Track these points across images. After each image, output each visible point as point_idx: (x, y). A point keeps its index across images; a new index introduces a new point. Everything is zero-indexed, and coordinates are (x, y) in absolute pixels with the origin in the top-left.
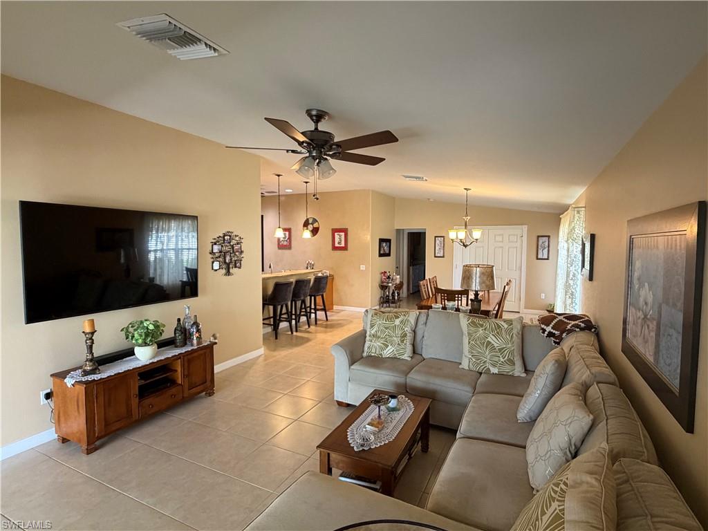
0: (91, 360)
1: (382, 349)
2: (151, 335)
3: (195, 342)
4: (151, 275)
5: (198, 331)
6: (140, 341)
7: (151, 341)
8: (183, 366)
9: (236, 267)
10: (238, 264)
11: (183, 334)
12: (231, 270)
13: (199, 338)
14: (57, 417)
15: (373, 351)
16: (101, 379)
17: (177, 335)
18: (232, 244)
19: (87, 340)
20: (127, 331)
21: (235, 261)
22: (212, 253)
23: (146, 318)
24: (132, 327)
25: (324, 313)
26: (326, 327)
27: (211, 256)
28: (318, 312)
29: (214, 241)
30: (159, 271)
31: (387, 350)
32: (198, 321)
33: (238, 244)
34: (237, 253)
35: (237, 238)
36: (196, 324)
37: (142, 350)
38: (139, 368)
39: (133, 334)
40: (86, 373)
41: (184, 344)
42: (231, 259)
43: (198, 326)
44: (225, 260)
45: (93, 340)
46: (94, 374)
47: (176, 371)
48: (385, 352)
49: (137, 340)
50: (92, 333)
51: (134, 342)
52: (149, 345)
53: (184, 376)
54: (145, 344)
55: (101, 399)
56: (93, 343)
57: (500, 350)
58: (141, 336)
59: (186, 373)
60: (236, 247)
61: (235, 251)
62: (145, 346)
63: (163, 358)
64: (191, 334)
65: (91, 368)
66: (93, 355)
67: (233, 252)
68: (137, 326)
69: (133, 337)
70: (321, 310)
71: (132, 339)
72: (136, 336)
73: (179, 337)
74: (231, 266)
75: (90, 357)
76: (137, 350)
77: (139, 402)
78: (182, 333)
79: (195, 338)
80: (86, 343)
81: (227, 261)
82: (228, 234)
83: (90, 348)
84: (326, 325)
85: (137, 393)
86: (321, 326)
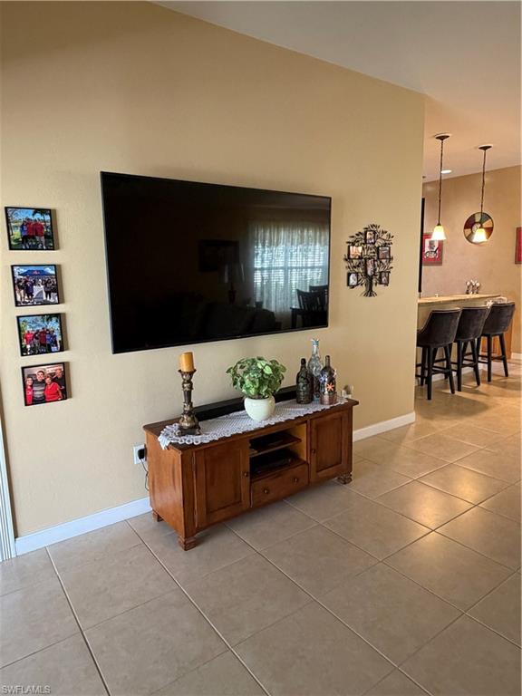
0: (189, 413)
2: (267, 383)
3: (326, 398)
4: (258, 300)
5: (332, 381)
6: (252, 391)
7: (266, 391)
8: (309, 434)
9: (381, 283)
10: (383, 278)
11: (310, 384)
12: (374, 288)
13: (333, 392)
14: (151, 484)
16: (202, 444)
17: (301, 384)
18: (376, 245)
19: (184, 383)
20: (235, 374)
21: (381, 273)
22: (348, 259)
23: (260, 356)
24: (242, 367)
25: (502, 364)
26: (505, 386)
27: (346, 264)
28: (493, 363)
29: (351, 240)
30: (266, 295)
32: (331, 365)
33: (385, 245)
34: (384, 261)
35: (385, 236)
36: (328, 369)
37: (254, 405)
38: (251, 432)
39: (242, 378)
40: (183, 432)
41: (310, 400)
42: (375, 270)
43: (331, 374)
44: (366, 272)
45: (191, 384)
46: (194, 434)
47: (300, 440)
49: (248, 389)
50: (191, 374)
51: (244, 390)
52: (264, 398)
53: (311, 450)
54: (259, 396)
55: (202, 474)
56: (191, 388)
58: (253, 382)
59: (314, 446)
60: (383, 251)
61: (381, 257)
62: (259, 398)
63: (282, 419)
64: (320, 385)
65: (189, 425)
66: (191, 406)
67: (378, 258)
68: (247, 366)
69: (243, 383)
70: (499, 359)
71: (241, 386)
72: (247, 382)
73: (303, 389)
74: (374, 281)
75: (188, 409)
76: (248, 403)
77: (251, 482)
78: (308, 382)
79: (326, 392)
80: (183, 387)
81: (369, 273)
82: (373, 229)
83: (188, 395)
84: (505, 382)
85: (248, 470)
86: (498, 384)
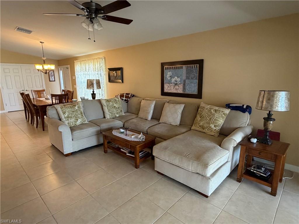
1: (76, 122)
15: (71, 124)
31: (78, 122)
48: (77, 123)
57: (118, 108)
